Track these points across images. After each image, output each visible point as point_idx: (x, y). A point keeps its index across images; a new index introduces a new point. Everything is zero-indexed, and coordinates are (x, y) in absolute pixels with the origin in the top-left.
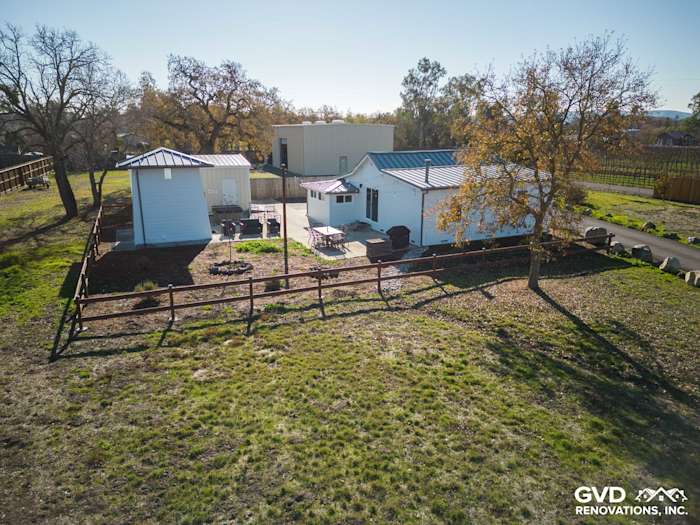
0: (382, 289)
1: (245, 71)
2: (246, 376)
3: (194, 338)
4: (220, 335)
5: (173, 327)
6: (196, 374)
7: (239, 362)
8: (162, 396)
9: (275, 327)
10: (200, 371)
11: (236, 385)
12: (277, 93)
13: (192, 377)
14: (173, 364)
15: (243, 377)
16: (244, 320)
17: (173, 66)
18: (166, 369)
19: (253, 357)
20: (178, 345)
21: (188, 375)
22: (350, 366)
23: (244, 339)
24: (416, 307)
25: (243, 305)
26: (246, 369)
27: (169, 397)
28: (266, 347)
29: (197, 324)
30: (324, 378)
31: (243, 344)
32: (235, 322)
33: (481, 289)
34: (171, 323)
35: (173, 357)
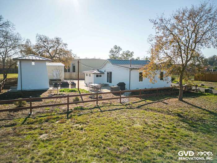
0: (121, 102)
1: (62, 40)
2: (69, 136)
3: (41, 120)
4: (54, 119)
5: (31, 116)
6: (41, 137)
7: (65, 130)
8: (20, 149)
9: (80, 115)
10: (44, 135)
11: (64, 141)
12: (72, 51)
13: (39, 138)
14: (29, 132)
15: (67, 137)
16: (65, 113)
17: (38, 37)
18: (25, 134)
19: (72, 128)
20: (32, 123)
21: (37, 137)
22: (121, 130)
23: (66, 120)
24: (138, 107)
25: (64, 107)
26: (69, 133)
27: (25, 149)
28: (77, 123)
29: (43, 115)
30: (110, 136)
31: (65, 122)
32: (61, 114)
33: (161, 101)
34: (30, 115)
35: (29, 129)
